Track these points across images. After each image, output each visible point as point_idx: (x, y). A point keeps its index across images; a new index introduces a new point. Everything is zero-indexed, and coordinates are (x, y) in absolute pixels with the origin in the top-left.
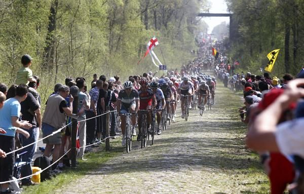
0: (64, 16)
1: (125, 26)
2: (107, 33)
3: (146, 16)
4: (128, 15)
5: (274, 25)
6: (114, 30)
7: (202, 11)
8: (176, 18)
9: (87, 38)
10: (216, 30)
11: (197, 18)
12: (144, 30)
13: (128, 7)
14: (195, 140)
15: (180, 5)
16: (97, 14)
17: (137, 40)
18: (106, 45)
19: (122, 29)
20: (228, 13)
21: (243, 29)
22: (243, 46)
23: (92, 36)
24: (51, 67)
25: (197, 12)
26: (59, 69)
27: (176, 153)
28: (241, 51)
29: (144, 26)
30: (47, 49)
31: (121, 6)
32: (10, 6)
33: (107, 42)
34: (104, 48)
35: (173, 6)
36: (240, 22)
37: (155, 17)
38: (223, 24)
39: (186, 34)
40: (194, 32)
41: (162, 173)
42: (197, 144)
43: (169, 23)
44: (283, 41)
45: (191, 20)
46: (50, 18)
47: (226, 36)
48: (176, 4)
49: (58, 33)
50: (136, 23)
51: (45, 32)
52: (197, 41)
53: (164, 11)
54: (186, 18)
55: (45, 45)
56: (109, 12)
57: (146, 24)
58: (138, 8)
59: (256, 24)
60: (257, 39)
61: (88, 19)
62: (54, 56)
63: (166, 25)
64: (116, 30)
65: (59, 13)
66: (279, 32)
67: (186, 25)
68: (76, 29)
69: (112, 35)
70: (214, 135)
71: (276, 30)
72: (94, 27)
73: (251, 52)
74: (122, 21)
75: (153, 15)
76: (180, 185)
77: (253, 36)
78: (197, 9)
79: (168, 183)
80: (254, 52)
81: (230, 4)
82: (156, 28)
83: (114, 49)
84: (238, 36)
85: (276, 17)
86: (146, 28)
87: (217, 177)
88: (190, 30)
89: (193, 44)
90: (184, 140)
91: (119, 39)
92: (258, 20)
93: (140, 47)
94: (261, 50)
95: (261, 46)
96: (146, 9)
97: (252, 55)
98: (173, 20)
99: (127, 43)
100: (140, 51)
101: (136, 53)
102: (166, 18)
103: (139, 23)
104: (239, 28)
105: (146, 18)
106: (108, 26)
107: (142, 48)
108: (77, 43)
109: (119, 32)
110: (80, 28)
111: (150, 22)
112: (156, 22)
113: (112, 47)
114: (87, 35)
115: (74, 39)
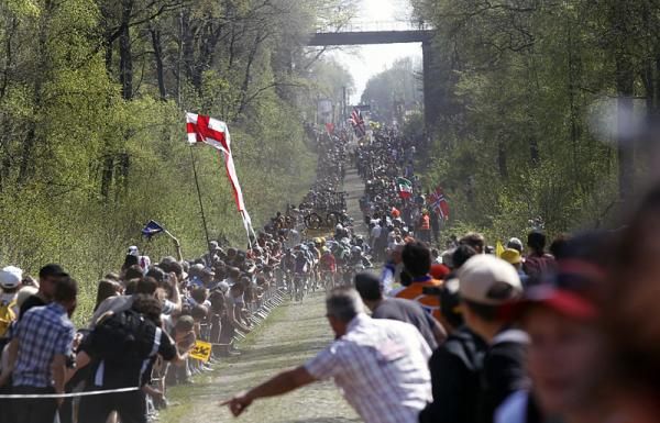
1: (48, 88)
3: (124, 51)
4: (62, 49)
7: (324, 24)
10: (376, 89)
11: (308, 52)
13: (57, 20)
15: (243, 9)
17: (95, 139)
19: (38, 101)
20: (416, 28)
21: (472, 84)
22: (473, 143)
25: (307, 31)
28: (468, 160)
29: (118, 88)
31: (31, 18)
36: (458, 61)
37: (158, 53)
38: (401, 68)
39: (270, 108)
40: (299, 101)
43: (209, 72)
45: (286, 60)
47: (414, 111)
48: (230, 6)
50: (85, 76)
52: (308, 130)
53: (188, 29)
54: (267, 52)
57: (125, 79)
58: (93, 23)
59: (516, 62)
63: (197, 81)
64: (19, 104)
66: (596, 89)
67: (268, 77)
71: (586, 81)
73: (502, 162)
74: (39, 72)
75: (148, 47)
78: (307, 17)
80: (511, 164)
82: (163, 93)
84: (457, 108)
86: (127, 94)
88: (283, 92)
89: (298, 142)
91: (31, 135)
92: (519, 50)
93: (109, 163)
94: (535, 153)
95: (533, 141)
96: (124, 27)
97: (504, 173)
98: (223, 63)
99: (60, 150)
100: (107, 175)
101: (94, 185)
102: (197, 54)
103: (100, 75)
104: (457, 79)
105: (126, 59)
107: (116, 166)
109: (27, 112)
111: (138, 72)
112: (160, 72)
113: (7, 165)
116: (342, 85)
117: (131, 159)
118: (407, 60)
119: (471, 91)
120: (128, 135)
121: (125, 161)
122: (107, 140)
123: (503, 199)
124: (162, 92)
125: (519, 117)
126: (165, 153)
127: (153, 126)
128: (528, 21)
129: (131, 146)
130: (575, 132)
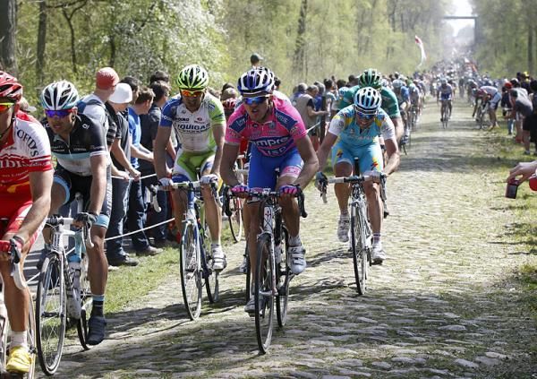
0: (313, 20)
1: (373, 28)
2: (356, 36)
3: (393, 19)
4: (376, 18)
5: (517, 27)
6: (362, 32)
7: (448, 14)
8: (423, 21)
9: (336, 40)
10: (462, 33)
11: (443, 21)
12: (391, 32)
13: (376, 10)
14: (444, 140)
15: (426, 9)
16: (345, 17)
17: (385, 43)
18: (354, 47)
19: (370, 32)
20: (470, 15)
21: (488, 31)
22: (488, 48)
23: (341, 39)
24: (301, 70)
25: (443, 15)
26: (309, 71)
28: (486, 53)
29: (391, 29)
30: (297, 52)
31: (369, 9)
32: (260, 10)
33: (356, 44)
34: (353, 51)
35: (419, 9)
36: (485, 25)
37: (402, 20)
38: (468, 27)
39: (432, 36)
40: (440, 34)
41: (412, 173)
42: (445, 143)
43: (416, 26)
44: (526, 42)
45: (436, 24)
46: (300, 21)
47: (471, 38)
48: (422, 8)
49: (307, 36)
50: (383, 26)
51: (295, 35)
53: (411, 14)
54: (432, 21)
55: (295, 48)
56: (357, 15)
57: (394, 26)
58: (385, 10)
59: (500, 26)
61: (336, 23)
62: (304, 58)
63: (413, 28)
64: (365, 32)
65: (308, 16)
66: (522, 33)
67: (432, 28)
68: (326, 32)
69: (361, 38)
70: (463, 134)
71: (519, 31)
72: (343, 30)
73: (496, 52)
74: (370, 24)
75: (400, 18)
76: (430, 185)
77: (498, 37)
78: (444, 12)
79: (419, 183)
80: (498, 54)
81: (474, 7)
82: (403, 31)
83: (363, 51)
84: (483, 38)
85: (520, 19)
86: (394, 30)
87: (467, 176)
88: (436, 32)
89: (440, 46)
90: (433, 139)
91: (368, 41)
92: (502, 22)
94: (505, 51)
95: (505, 47)
96: (393, 13)
97: (496, 56)
98: (420, 23)
99: (375, 46)
100: (388, 53)
101: (385, 55)
102: (413, 21)
103: (387, 26)
104: (483, 30)
105: (394, 22)
106: (356, 29)
107: (390, 51)
108: (327, 45)
109: (367, 35)
110: (329, 31)
111: (397, 25)
112: (403, 25)
113: (361, 49)
114: (336, 37)
115: (324, 42)
116: (451, 30)
118: (470, 24)
119: (487, 34)
120: (394, 42)
121: (393, 49)
122: (388, 43)
125: (501, 40)
126: (403, 47)
127: (400, 40)
128: (503, 14)
129: (394, 45)
130: (516, 45)
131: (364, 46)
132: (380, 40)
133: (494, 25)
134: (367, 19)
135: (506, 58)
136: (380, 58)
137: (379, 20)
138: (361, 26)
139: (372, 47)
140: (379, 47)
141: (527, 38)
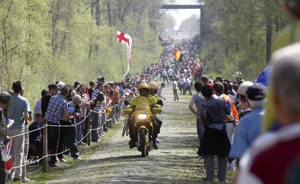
1: (71, 21)
2: (49, 30)
3: (97, 9)
4: (76, 8)
5: (253, 18)
6: (58, 26)
7: (167, 2)
8: (135, 11)
9: (24, 37)
10: (185, 24)
11: (161, 11)
12: (95, 26)
16: (36, 7)
17: (87, 39)
18: (48, 45)
19: (67, 25)
20: (198, 4)
21: (217, 24)
22: (217, 44)
23: (31, 34)
25: (160, 4)
27: (125, 174)
28: (215, 50)
29: (95, 21)
33: (50, 42)
34: (45, 49)
36: (213, 16)
37: (109, 10)
38: (192, 19)
39: (147, 30)
40: (157, 28)
43: (126, 17)
44: (264, 38)
45: (153, 14)
47: (197, 32)
50: (84, 17)
52: (160, 39)
53: (120, 2)
54: (147, 11)
56: (51, 5)
57: (98, 19)
59: (232, 17)
60: (232, 36)
61: (25, 13)
63: (122, 20)
64: (61, 26)
66: (259, 27)
67: (147, 20)
68: (11, 26)
69: (56, 33)
71: (256, 24)
72: (33, 23)
73: (226, 51)
74: (68, 15)
75: (106, 8)
77: (229, 31)
80: (229, 52)
83: (59, 50)
84: (211, 32)
85: (256, 9)
86: (98, 24)
88: (152, 25)
89: (157, 43)
91: (65, 37)
92: (234, 13)
93: (91, 47)
94: (238, 49)
95: (237, 44)
96: (98, 1)
97: (227, 55)
98: (131, 13)
99: (74, 43)
100: (91, 51)
101: (86, 55)
102: (122, 11)
104: (212, 22)
105: (98, 12)
106: (50, 21)
107: (93, 49)
108: (13, 42)
109: (64, 29)
110: (15, 24)
111: (102, 16)
112: (109, 17)
113: (56, 47)
114: (24, 33)
115: (9, 38)
116: (172, 23)
117: (99, 47)
118: (195, 15)
119: (216, 26)
120: (98, 38)
121: (97, 48)
122: (91, 39)
123: (226, 64)
124: (110, 23)
126: (110, 44)
127: (107, 35)
129: (99, 42)
130: (252, 42)
131: (59, 43)
132: (81, 36)
133: (224, 16)
134: (63, 9)
135: (238, 57)
136: (81, 58)
137: (78, 11)
138: (55, 19)
139: (70, 44)
140: (79, 45)
141: (265, 32)
